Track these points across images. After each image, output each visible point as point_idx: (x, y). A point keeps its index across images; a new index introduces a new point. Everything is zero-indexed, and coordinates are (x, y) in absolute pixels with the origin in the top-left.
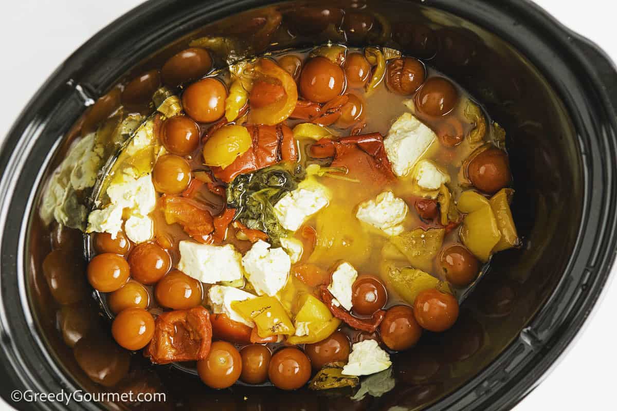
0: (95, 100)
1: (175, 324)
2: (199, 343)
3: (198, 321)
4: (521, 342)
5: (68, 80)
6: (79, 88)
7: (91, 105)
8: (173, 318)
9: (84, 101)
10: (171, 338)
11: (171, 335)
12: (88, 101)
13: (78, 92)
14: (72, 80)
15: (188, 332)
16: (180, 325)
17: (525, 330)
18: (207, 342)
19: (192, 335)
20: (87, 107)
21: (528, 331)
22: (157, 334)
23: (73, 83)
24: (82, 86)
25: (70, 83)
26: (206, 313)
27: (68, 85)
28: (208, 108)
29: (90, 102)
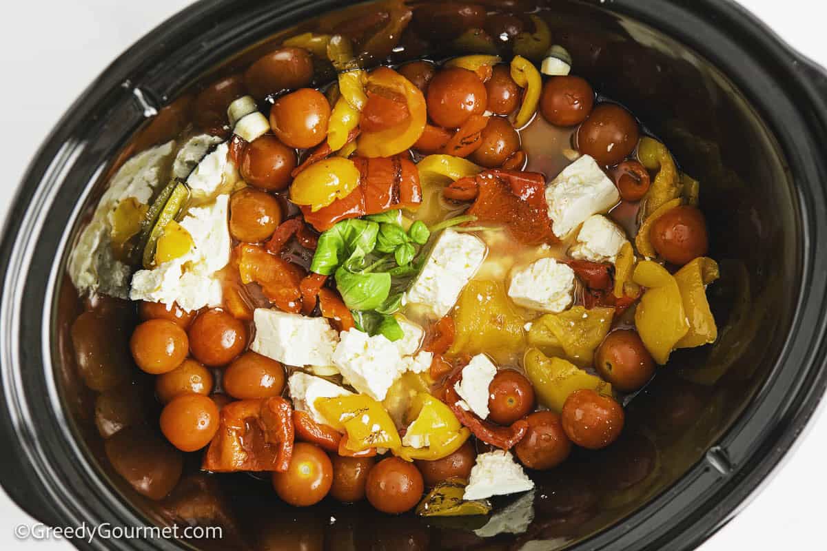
0: (158, 109)
1: (246, 420)
2: (276, 447)
3: (275, 419)
4: (707, 466)
5: (124, 81)
6: (138, 92)
7: (153, 117)
8: (244, 412)
9: (143, 110)
10: (240, 437)
11: (240, 435)
12: (149, 110)
13: (136, 98)
14: (128, 81)
15: (262, 432)
16: (252, 421)
17: (714, 449)
18: (287, 447)
19: (266, 436)
20: (146, 118)
21: (717, 451)
22: (221, 431)
23: (130, 85)
24: (142, 89)
25: (126, 85)
26: (285, 407)
27: (124, 88)
28: (304, 128)
29: (150, 112)
